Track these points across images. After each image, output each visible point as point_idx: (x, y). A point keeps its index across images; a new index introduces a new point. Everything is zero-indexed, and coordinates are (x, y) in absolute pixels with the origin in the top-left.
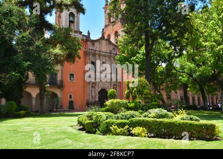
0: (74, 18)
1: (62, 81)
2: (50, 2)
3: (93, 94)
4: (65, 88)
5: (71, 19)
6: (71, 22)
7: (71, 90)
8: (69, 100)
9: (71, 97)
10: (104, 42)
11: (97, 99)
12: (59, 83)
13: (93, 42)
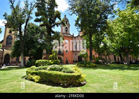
0: (67, 29)
1: (63, 53)
2: (54, 24)
3: (76, 58)
4: (64, 56)
5: (66, 29)
6: (66, 31)
7: (67, 56)
8: (66, 60)
9: (67, 59)
10: (79, 37)
11: (77, 60)
12: (62, 54)
13: (75, 37)
